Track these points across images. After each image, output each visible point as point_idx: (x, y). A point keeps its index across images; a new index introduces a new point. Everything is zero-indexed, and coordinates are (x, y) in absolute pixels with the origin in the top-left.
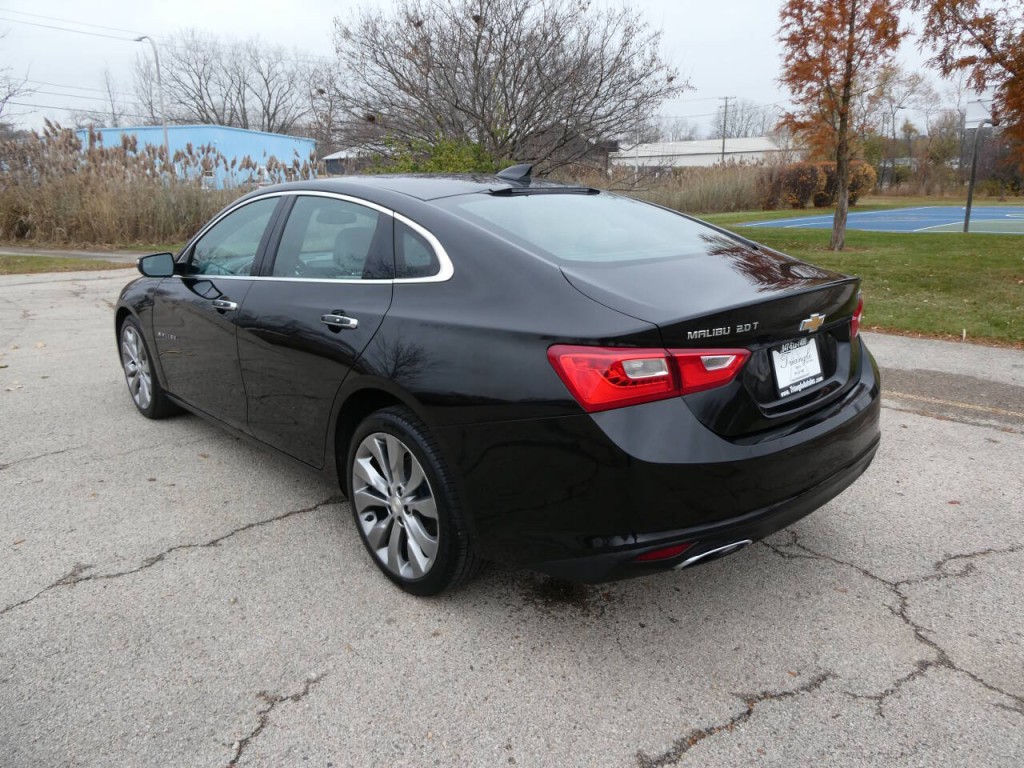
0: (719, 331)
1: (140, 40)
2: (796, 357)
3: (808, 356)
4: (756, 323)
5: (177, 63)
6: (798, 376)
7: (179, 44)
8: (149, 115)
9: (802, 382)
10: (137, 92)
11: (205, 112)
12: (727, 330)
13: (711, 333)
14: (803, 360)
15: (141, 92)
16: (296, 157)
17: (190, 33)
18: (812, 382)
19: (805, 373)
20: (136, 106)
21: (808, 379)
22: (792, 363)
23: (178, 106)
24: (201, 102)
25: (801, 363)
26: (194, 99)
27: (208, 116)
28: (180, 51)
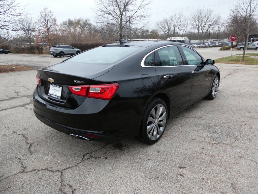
2: (56, 89)
3: (59, 91)
6: (54, 93)
9: (54, 95)
14: (57, 91)
18: (57, 97)
19: (56, 94)
21: (56, 96)
22: (54, 90)
25: (56, 91)
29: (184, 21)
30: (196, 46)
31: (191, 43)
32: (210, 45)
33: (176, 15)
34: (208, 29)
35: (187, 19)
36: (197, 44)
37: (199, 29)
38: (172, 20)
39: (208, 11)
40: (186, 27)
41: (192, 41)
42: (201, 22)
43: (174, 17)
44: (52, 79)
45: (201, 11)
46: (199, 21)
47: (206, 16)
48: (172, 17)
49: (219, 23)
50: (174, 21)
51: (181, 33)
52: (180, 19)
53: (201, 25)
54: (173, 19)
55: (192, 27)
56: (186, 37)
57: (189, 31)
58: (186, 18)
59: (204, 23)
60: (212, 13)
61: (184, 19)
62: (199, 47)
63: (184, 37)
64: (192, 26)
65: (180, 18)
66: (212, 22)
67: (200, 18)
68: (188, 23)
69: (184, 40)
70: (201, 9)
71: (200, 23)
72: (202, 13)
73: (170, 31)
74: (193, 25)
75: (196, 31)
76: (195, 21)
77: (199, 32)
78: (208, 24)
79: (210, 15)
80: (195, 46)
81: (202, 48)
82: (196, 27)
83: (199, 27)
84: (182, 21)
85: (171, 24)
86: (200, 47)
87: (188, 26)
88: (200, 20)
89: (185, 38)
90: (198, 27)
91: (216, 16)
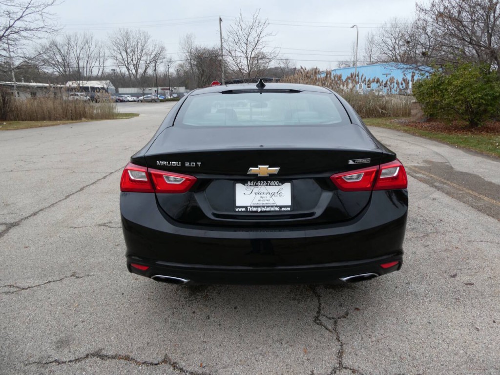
0: (174, 163)
1: (353, 27)
4: (199, 163)
5: (386, 35)
7: (389, 25)
8: (369, 60)
10: (366, 50)
11: (395, 56)
12: (178, 164)
13: (169, 163)
15: (367, 50)
16: (404, 77)
17: (394, 20)
20: (364, 57)
22: (257, 194)
23: (383, 55)
24: (394, 52)
26: (391, 51)
27: (396, 58)
28: (389, 29)
29: (97, 49)
30: (132, 100)
31: (120, 94)
32: (160, 98)
33: (78, 36)
34: (146, 69)
35: (102, 47)
36: (132, 95)
37: (129, 68)
38: (69, 44)
39: (142, 34)
40: (103, 60)
41: (121, 90)
42: (131, 54)
43: (72, 40)
44: (269, 167)
45: (127, 33)
46: (126, 52)
47: (139, 44)
48: (69, 40)
49: (164, 58)
50: (75, 47)
51: (95, 72)
52: (86, 45)
53: (132, 60)
54: (73, 43)
55: (115, 63)
56: (108, 81)
57: (112, 70)
58: (100, 44)
59: (136, 56)
60: (148, 39)
61: (96, 46)
62: (140, 101)
63: (104, 82)
64: (115, 61)
65: (87, 41)
66: (152, 56)
67: (128, 45)
68: (106, 55)
69: (105, 86)
70: (127, 30)
71: (129, 56)
72: (131, 37)
73: (68, 66)
74: (116, 58)
75: (124, 70)
76: (119, 51)
77: (130, 72)
78: (144, 58)
79: (145, 42)
80: (130, 98)
81: (148, 103)
82: (123, 62)
83: (128, 64)
84: (92, 49)
85: (68, 53)
86: (142, 102)
87: (107, 59)
88: (129, 51)
89: (107, 84)
90: (126, 62)
91: (157, 46)
